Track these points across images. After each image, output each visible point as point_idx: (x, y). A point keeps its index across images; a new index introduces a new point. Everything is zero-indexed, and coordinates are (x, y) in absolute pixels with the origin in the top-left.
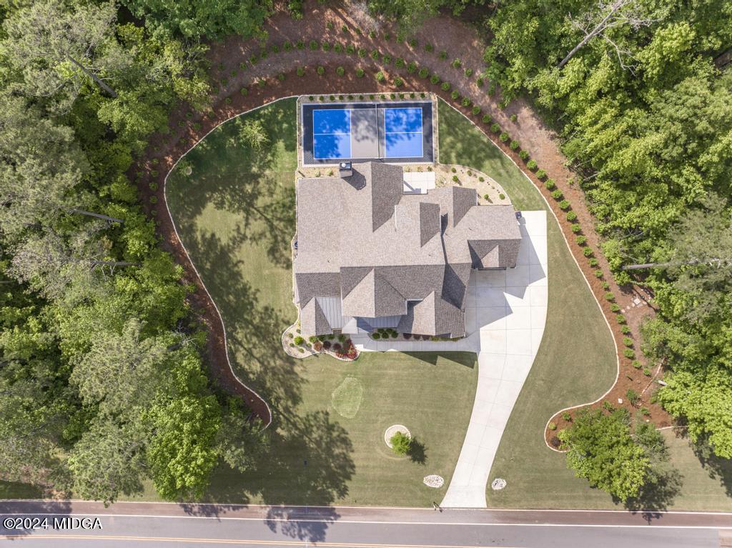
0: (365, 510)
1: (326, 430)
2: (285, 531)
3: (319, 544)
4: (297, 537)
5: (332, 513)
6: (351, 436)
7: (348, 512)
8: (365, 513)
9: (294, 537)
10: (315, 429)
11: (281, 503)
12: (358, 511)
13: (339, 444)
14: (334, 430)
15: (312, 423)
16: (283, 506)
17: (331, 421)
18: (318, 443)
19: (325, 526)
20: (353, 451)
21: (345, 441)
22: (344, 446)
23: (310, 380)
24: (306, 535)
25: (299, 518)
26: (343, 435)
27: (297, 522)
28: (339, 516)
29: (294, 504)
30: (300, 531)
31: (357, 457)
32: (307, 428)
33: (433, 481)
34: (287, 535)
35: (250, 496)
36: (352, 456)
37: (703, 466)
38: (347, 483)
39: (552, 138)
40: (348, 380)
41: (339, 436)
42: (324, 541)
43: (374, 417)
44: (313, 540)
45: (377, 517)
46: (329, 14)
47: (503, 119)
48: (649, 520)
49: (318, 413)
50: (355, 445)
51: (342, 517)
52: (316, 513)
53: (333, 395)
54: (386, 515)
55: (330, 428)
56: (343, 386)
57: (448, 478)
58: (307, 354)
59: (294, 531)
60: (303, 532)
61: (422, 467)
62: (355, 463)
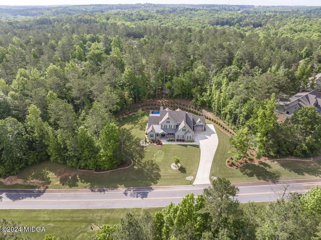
0: (163, 187)
1: (151, 166)
2: (131, 195)
3: (144, 199)
4: (136, 197)
5: (151, 189)
6: (160, 167)
7: (157, 188)
8: (164, 188)
9: (134, 197)
10: (147, 166)
11: (131, 187)
12: (161, 187)
13: (155, 169)
14: (154, 166)
15: (147, 164)
16: (132, 188)
17: (153, 163)
18: (148, 170)
19: (148, 193)
20: (160, 171)
21: (158, 169)
22: (157, 170)
23: (148, 151)
24: (139, 196)
25: (137, 191)
26: (157, 167)
27: (137, 192)
28: (154, 189)
29: (136, 187)
30: (137, 195)
31: (162, 173)
32: (145, 166)
33: (189, 178)
34: (131, 196)
35: (119, 186)
36: (160, 172)
37: (286, 169)
38: (158, 181)
39: (211, 113)
40: (159, 151)
41: (156, 167)
42: (147, 198)
43: (168, 161)
44: (142, 198)
45: (168, 189)
46: (159, 101)
47: (199, 112)
48: (275, 183)
49: (149, 161)
50: (161, 170)
51: (155, 190)
52: (144, 189)
53: (154, 155)
54: (172, 188)
55: (153, 165)
56: (158, 152)
57: (195, 176)
58: (147, 144)
59: (135, 195)
60: (138, 195)
61: (185, 174)
62: (161, 175)
